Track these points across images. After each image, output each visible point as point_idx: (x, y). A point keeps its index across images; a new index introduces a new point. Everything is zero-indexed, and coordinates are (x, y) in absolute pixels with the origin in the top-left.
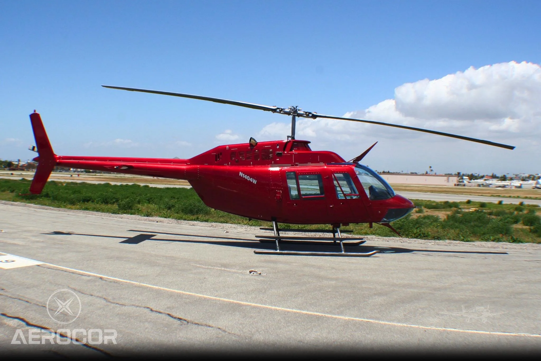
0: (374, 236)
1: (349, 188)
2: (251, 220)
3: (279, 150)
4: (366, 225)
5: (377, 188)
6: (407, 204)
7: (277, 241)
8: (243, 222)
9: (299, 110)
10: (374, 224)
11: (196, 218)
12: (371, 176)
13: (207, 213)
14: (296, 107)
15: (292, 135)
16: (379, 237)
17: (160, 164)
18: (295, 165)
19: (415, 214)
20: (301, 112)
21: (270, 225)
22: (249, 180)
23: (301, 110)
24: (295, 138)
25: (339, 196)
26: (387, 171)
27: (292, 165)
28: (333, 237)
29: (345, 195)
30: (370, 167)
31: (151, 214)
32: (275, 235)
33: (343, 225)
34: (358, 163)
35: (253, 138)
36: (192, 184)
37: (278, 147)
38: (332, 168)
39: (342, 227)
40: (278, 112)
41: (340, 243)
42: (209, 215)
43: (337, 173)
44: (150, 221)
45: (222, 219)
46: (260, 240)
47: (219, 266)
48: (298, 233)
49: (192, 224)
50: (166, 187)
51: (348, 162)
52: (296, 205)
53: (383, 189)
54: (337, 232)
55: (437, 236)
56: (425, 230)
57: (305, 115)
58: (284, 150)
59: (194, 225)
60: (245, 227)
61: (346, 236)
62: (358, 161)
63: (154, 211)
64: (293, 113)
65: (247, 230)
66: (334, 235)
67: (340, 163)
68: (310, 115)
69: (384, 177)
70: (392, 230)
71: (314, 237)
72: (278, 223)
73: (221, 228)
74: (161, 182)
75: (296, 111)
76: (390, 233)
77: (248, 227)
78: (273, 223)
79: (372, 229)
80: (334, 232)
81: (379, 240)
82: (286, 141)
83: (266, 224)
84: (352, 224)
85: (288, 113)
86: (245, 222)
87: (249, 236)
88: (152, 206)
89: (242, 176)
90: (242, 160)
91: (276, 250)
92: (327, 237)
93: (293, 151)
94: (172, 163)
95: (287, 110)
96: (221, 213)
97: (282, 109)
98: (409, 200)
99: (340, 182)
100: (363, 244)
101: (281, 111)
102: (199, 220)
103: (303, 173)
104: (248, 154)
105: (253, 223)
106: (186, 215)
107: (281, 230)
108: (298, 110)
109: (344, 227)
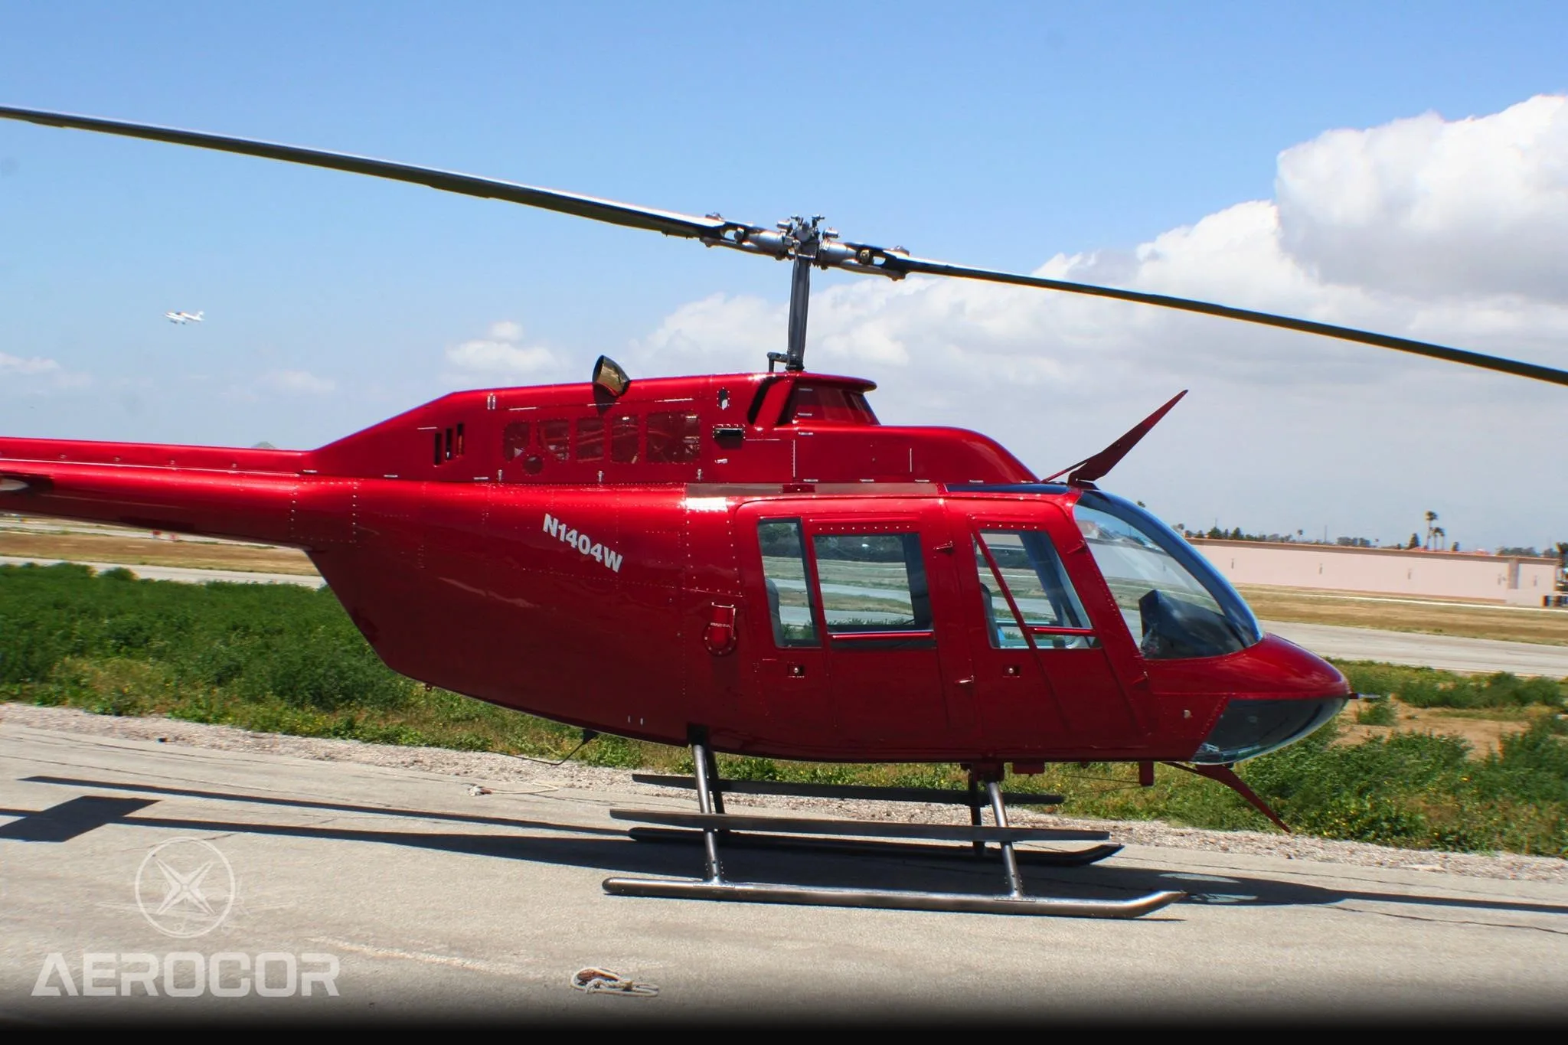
0: (1160, 826)
1: (1048, 602)
2: (595, 736)
3: (727, 416)
4: (1125, 770)
5: (1177, 604)
6: (1315, 681)
7: (710, 835)
8: (558, 746)
9: (826, 236)
10: (1160, 769)
11: (343, 725)
12: (1158, 548)
13: (394, 703)
14: (815, 221)
15: (790, 352)
16: (1182, 831)
17: (177, 471)
18: (799, 487)
19: (1357, 727)
20: (836, 246)
21: (682, 762)
22: (585, 552)
23: (836, 236)
24: (804, 364)
25: (1001, 638)
26: (1231, 531)
27: (787, 490)
28: (970, 823)
29: (1029, 632)
30: (1153, 510)
31: (133, 705)
32: (702, 810)
33: (1017, 771)
34: (1093, 486)
35: (608, 360)
36: (324, 571)
37: (725, 404)
38: (972, 506)
39: (1014, 780)
40: (728, 244)
41: (1000, 853)
42: (406, 712)
43: (994, 528)
44: (130, 734)
45: (464, 734)
46: (633, 833)
47: (437, 947)
48: (812, 800)
49: (323, 756)
50: (212, 579)
51: (1045, 482)
52: (801, 672)
53: (1207, 607)
54: (988, 800)
55: (1452, 833)
56: (1399, 801)
57: (853, 261)
58: (752, 419)
59: (332, 758)
60: (565, 772)
61: (1031, 821)
62: (1094, 480)
63: (150, 691)
64: (796, 247)
65: (578, 784)
66: (976, 817)
67: (1010, 482)
68: (879, 261)
69: (1213, 556)
70: (1242, 799)
71: (885, 821)
72: (718, 756)
73: (457, 774)
74: (193, 558)
75: (811, 238)
76: (1234, 813)
77: (579, 772)
78: (693, 754)
79: (1151, 793)
80: (976, 800)
81: (1185, 842)
82: (759, 373)
83: (663, 759)
84: (1058, 765)
85: (777, 251)
86: (568, 745)
87: (584, 814)
88: (147, 667)
89: (554, 534)
90: (558, 460)
91: (707, 877)
92: (946, 823)
93: (794, 422)
94: (234, 465)
95: (772, 235)
96: (459, 704)
97: (748, 230)
98: (1329, 664)
99: (1009, 575)
100: (1109, 858)
101: (746, 238)
102: (358, 732)
103: (837, 525)
104: (585, 434)
105: (605, 752)
106: (299, 711)
107: (729, 786)
108: (820, 237)
109: (1024, 777)
